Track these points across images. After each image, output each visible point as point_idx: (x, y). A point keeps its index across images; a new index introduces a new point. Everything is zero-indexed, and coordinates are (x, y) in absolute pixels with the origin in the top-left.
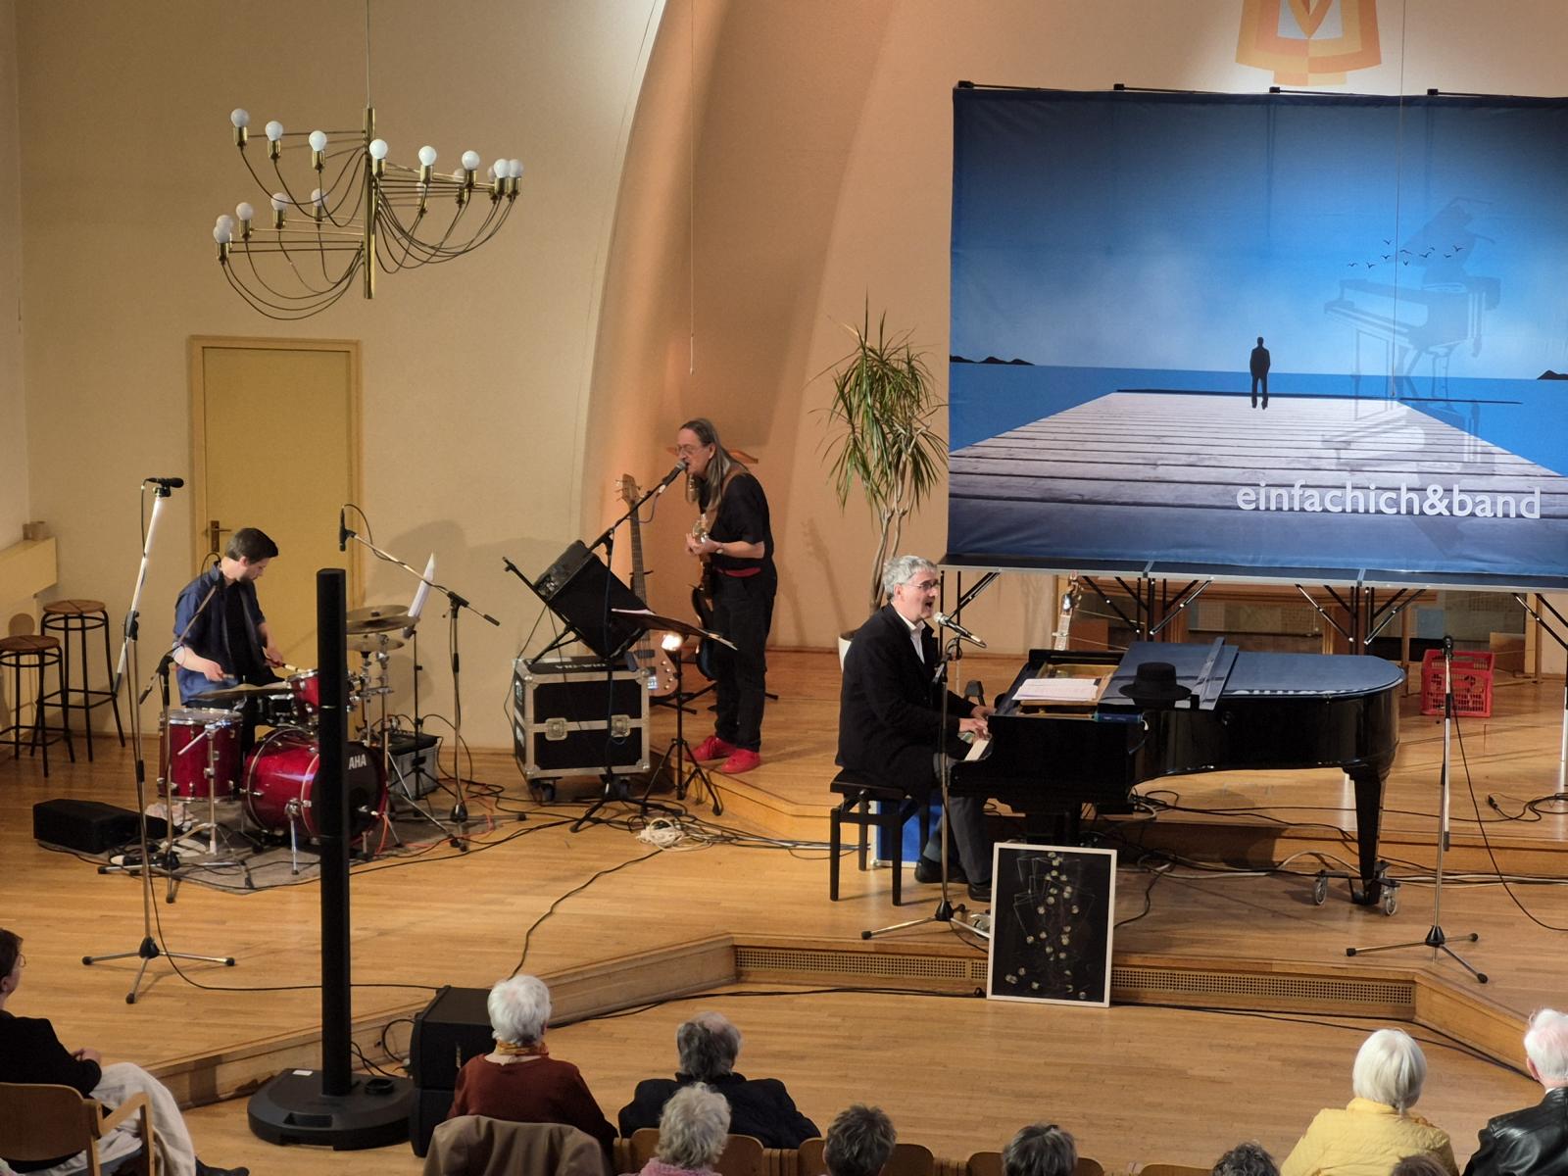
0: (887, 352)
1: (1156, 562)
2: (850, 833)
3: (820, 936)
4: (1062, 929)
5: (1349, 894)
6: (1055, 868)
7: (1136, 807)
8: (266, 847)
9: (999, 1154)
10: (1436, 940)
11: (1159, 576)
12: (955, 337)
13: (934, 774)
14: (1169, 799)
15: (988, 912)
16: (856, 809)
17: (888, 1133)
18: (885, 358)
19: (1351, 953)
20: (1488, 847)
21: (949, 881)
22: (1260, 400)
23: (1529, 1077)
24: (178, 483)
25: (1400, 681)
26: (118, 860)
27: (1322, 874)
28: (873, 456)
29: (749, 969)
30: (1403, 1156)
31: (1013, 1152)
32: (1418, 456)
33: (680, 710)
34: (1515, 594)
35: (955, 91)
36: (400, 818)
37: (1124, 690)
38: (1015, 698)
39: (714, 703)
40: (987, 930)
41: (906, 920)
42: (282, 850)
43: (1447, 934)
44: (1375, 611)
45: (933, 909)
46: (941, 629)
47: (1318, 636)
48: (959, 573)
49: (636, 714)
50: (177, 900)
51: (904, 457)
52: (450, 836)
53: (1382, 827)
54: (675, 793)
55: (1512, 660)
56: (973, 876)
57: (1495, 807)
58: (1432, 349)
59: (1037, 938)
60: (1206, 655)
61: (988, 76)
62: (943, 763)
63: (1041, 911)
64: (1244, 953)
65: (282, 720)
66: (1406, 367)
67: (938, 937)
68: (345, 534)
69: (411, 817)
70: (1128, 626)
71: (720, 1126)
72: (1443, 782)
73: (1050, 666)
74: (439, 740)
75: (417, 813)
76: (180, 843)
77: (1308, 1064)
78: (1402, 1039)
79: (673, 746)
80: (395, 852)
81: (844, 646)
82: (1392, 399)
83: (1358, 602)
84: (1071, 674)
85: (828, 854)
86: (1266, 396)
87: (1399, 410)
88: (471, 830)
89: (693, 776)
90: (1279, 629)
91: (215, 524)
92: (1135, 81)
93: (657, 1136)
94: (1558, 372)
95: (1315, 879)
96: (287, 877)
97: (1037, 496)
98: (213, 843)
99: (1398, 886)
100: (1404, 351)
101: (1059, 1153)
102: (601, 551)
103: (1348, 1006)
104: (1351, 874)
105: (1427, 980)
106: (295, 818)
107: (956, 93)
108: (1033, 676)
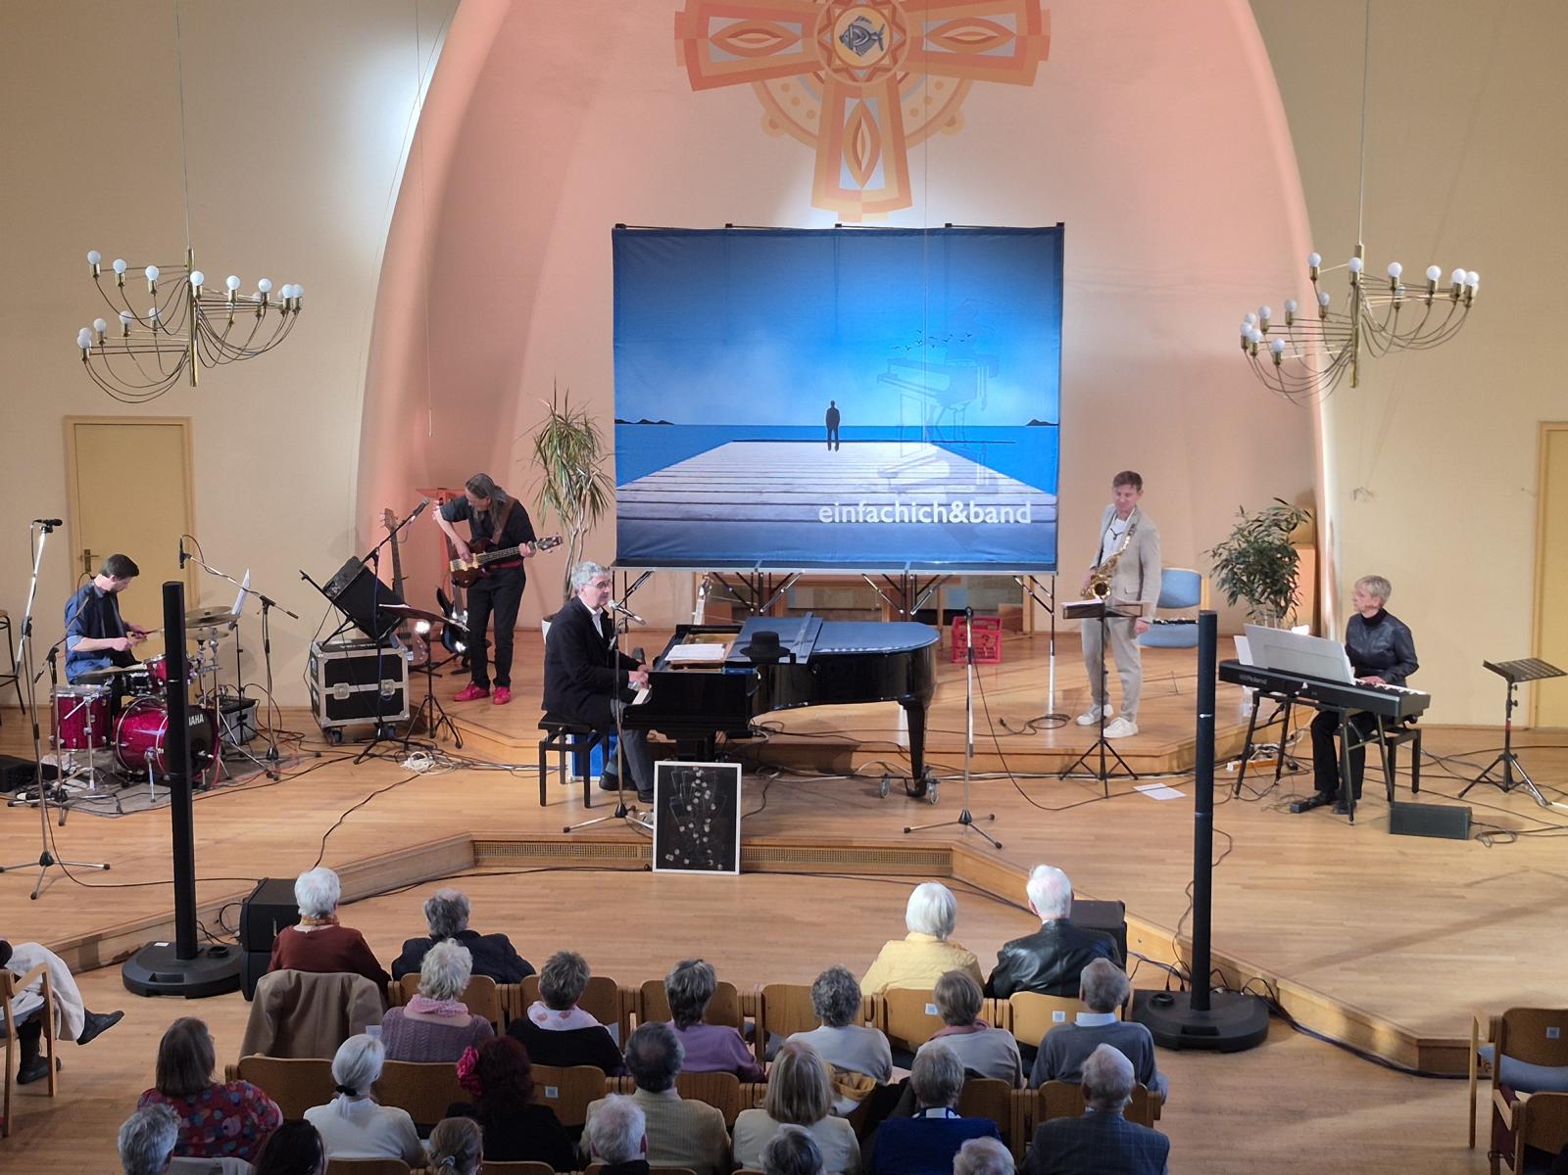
0: (570, 417)
1: (764, 561)
2: (553, 758)
3: (535, 832)
4: (704, 821)
5: (905, 790)
6: (699, 778)
7: (754, 734)
8: (130, 783)
9: (662, 982)
10: (966, 820)
11: (766, 571)
12: (618, 406)
13: (611, 715)
14: (777, 727)
15: (652, 811)
16: (556, 741)
17: (583, 970)
18: (569, 421)
19: (907, 831)
20: (1000, 754)
21: (623, 789)
22: (833, 445)
23: (1031, 913)
24: (58, 523)
25: (937, 639)
26: (22, 796)
27: (886, 776)
28: (563, 492)
29: (485, 857)
30: (945, 971)
31: (672, 979)
32: (945, 481)
33: (430, 675)
34: (1015, 576)
35: (613, 231)
36: (232, 758)
37: (744, 652)
38: (666, 659)
40: (652, 823)
41: (594, 819)
42: (143, 784)
43: (973, 815)
44: (918, 591)
45: (613, 810)
47: (878, 610)
48: (625, 572)
49: (399, 679)
50: (66, 823)
51: (584, 492)
52: (266, 770)
53: (927, 742)
54: (428, 734)
55: (1014, 623)
56: (641, 786)
57: (1004, 725)
58: (952, 406)
60: (799, 625)
61: (635, 220)
62: (617, 707)
63: (689, 808)
64: (832, 834)
65: (140, 691)
66: (935, 418)
67: (618, 830)
68: (183, 556)
69: (237, 758)
70: (743, 606)
71: (465, 969)
72: (968, 709)
73: (691, 636)
74: (257, 702)
75: (242, 755)
76: (67, 783)
77: (878, 910)
79: (426, 700)
80: (226, 784)
81: (546, 626)
82: (926, 441)
83: (905, 584)
84: (706, 641)
85: (538, 773)
86: (837, 442)
87: (931, 449)
88: (281, 765)
89: (440, 721)
90: (851, 606)
91: (87, 552)
92: (741, 221)
93: (420, 977)
94: (1041, 420)
95: (881, 780)
96: (146, 804)
97: (679, 517)
98: (92, 782)
99: (939, 783)
100: (933, 408)
101: (705, 979)
102: (370, 563)
103: (908, 868)
104: (906, 776)
105: (961, 848)
106: (152, 761)
107: (614, 232)
108: (679, 644)
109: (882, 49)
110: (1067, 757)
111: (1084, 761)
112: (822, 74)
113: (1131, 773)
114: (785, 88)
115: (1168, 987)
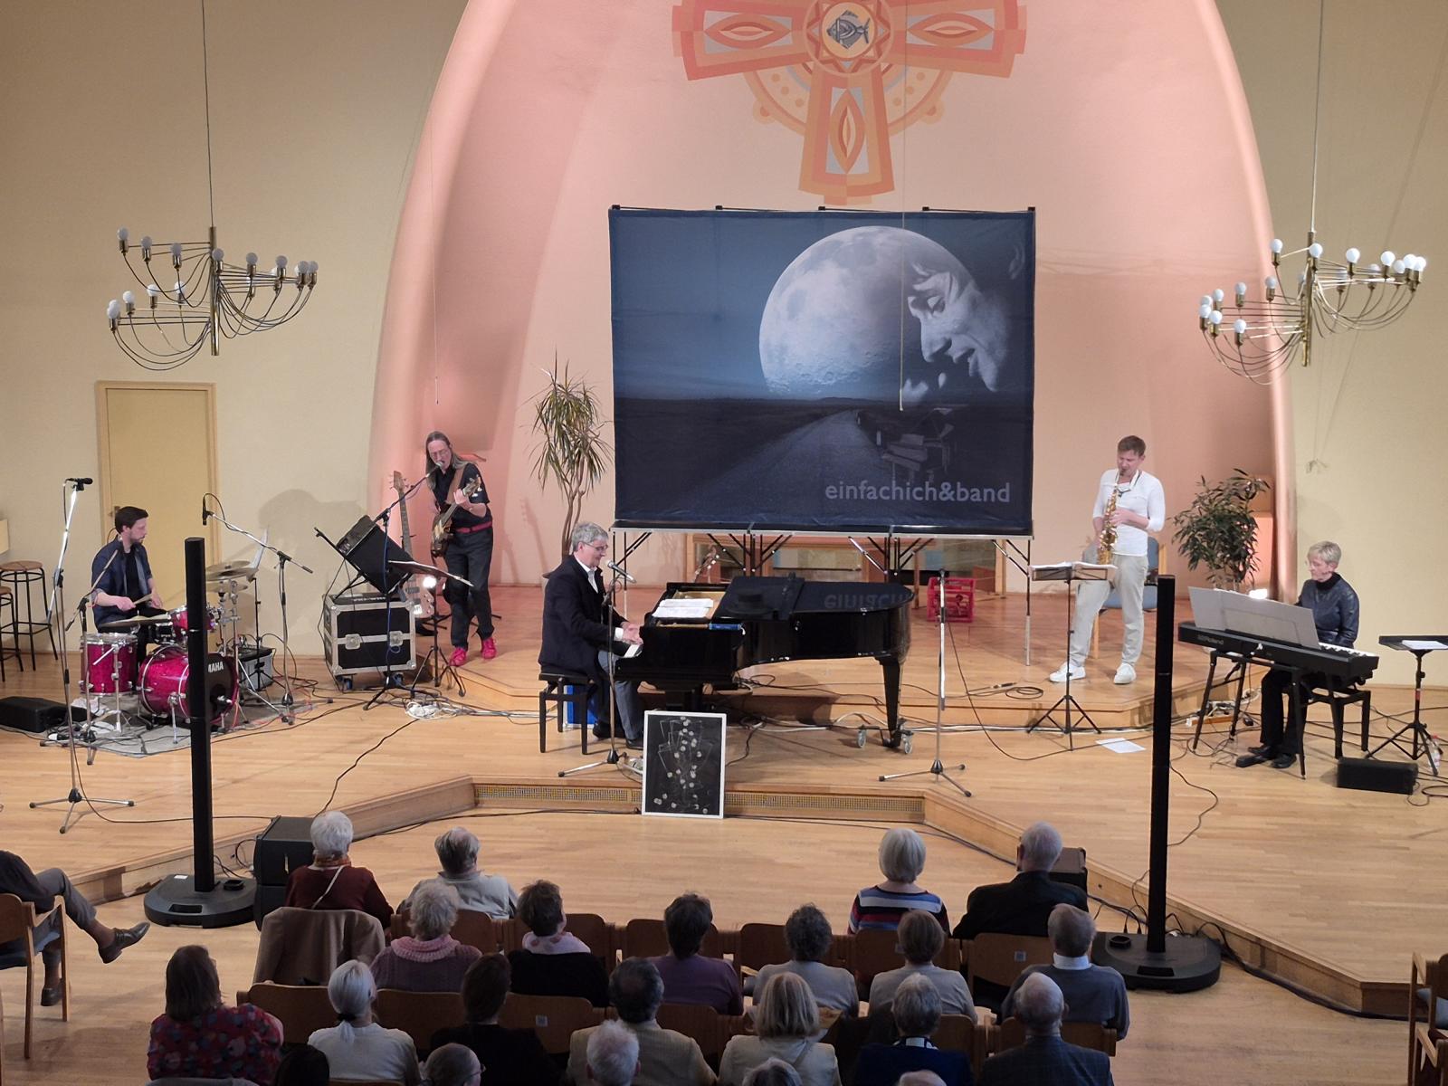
0: (570, 386)
1: (755, 524)
2: (550, 704)
3: (530, 776)
4: (691, 768)
5: (880, 740)
6: (685, 727)
7: (739, 686)
8: (155, 726)
10: (937, 770)
11: (758, 533)
14: (761, 680)
15: (642, 757)
16: (555, 691)
18: (569, 390)
19: (882, 779)
20: (973, 707)
24: (89, 481)
26: (54, 737)
27: (862, 728)
28: (562, 456)
29: (483, 799)
33: (435, 627)
34: (993, 540)
35: (610, 211)
36: (249, 703)
38: (656, 615)
40: (641, 769)
41: (590, 765)
42: (166, 727)
43: (945, 765)
44: (901, 553)
45: (605, 756)
48: (625, 533)
49: (406, 630)
50: (94, 762)
51: (582, 456)
52: (281, 715)
53: (902, 695)
54: (433, 682)
55: (988, 582)
59: (675, 774)
61: (630, 202)
63: (677, 755)
64: (812, 781)
65: (165, 640)
67: (610, 774)
68: (206, 514)
69: (256, 703)
72: (941, 665)
73: (681, 593)
74: (273, 651)
75: (259, 700)
76: (96, 724)
79: (431, 652)
80: (244, 727)
83: (889, 547)
84: (693, 597)
85: (538, 720)
88: (296, 711)
89: (445, 671)
90: (833, 567)
95: (858, 731)
96: (170, 745)
98: (118, 724)
99: (913, 734)
102: (381, 523)
104: (881, 727)
105: (933, 796)
106: (175, 706)
107: (610, 213)
108: (668, 600)
109: (867, 42)
110: (1034, 712)
111: (1050, 715)
112: (810, 65)
113: (1096, 728)
114: (776, 78)
115: (1125, 930)
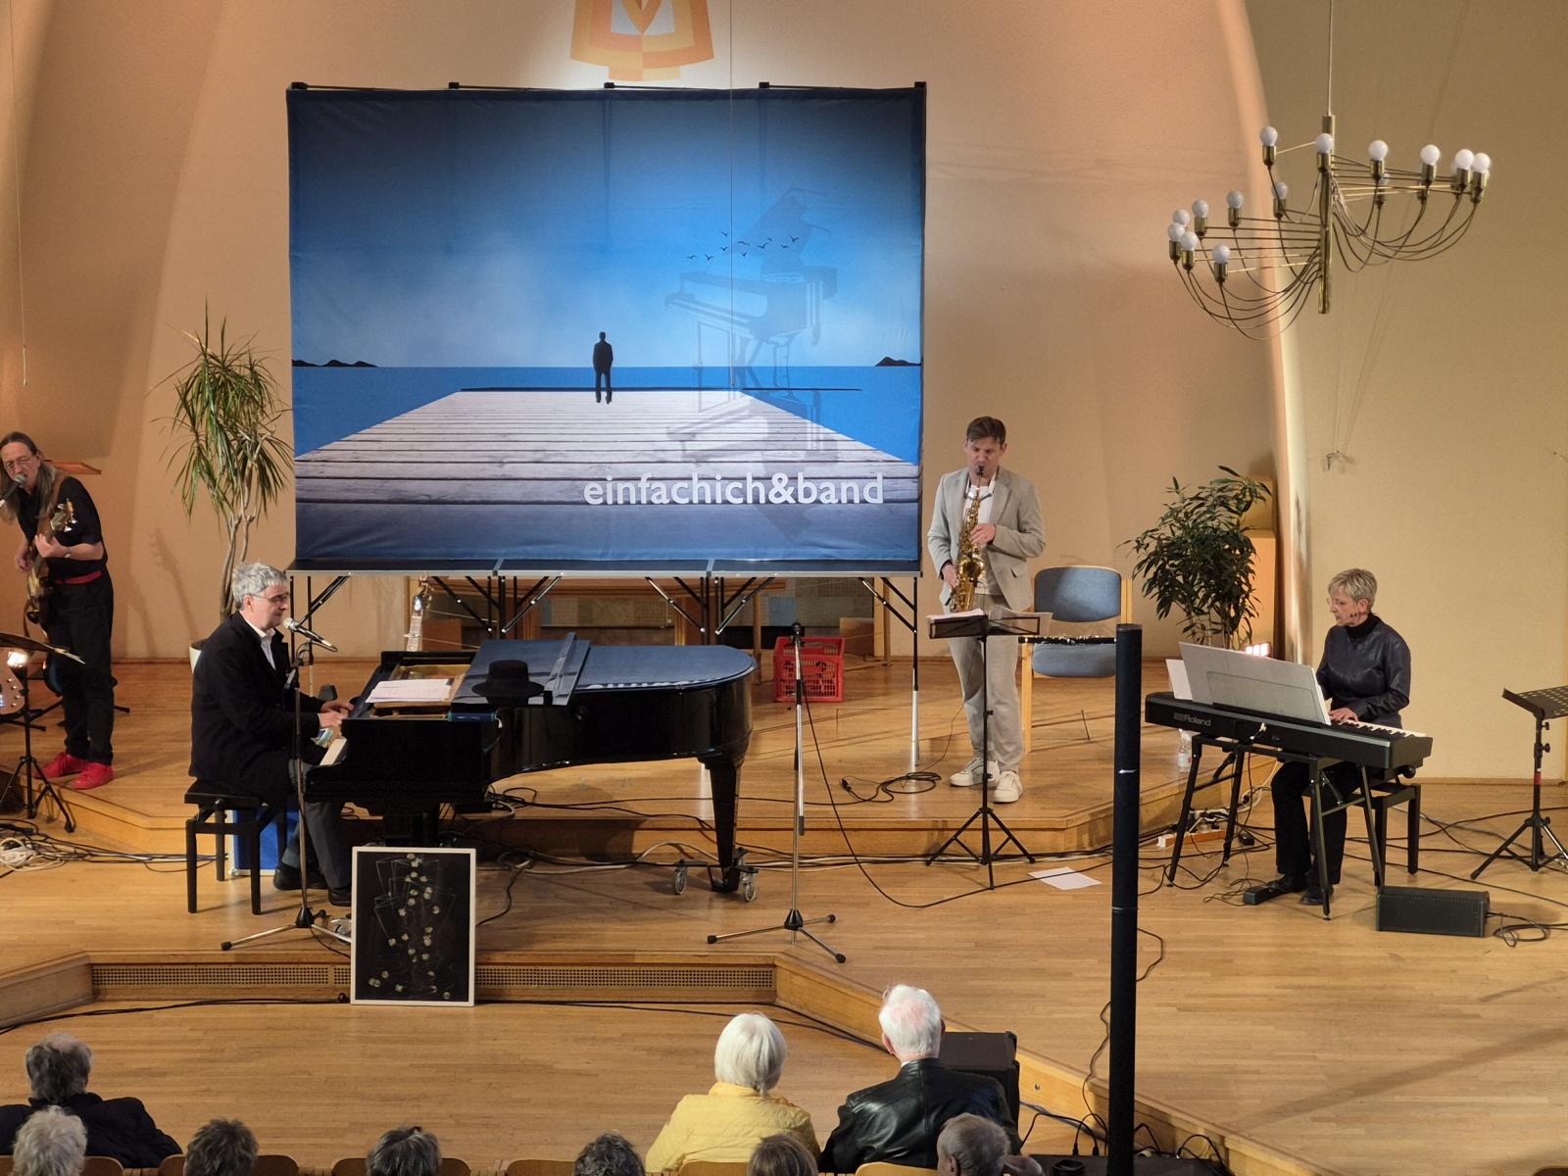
0: (229, 358)
1: (506, 561)
2: (206, 843)
3: (178, 949)
4: (424, 930)
5: (709, 882)
6: (415, 870)
7: (494, 805)
9: (363, 1159)
10: (794, 923)
11: (509, 574)
12: (297, 341)
13: (289, 780)
14: (527, 796)
15: (349, 917)
16: (212, 820)
17: (249, 1143)
18: (227, 363)
19: (712, 940)
20: (842, 829)
21: (308, 887)
22: (604, 394)
25: (752, 669)
27: (682, 864)
28: (218, 463)
29: (108, 987)
30: (765, 1136)
31: (377, 1159)
32: (762, 446)
33: (28, 727)
34: (862, 579)
35: (288, 92)
37: (477, 689)
38: (369, 700)
39: (62, 719)
40: (348, 935)
41: (268, 928)
43: (805, 917)
44: (726, 600)
45: (293, 916)
46: (293, 635)
47: (671, 627)
48: (309, 578)
51: (249, 464)
53: (739, 815)
54: (25, 811)
55: (862, 644)
56: (333, 882)
57: (849, 789)
58: (772, 339)
59: (399, 940)
60: (558, 650)
61: (319, 78)
62: (299, 769)
63: (402, 913)
64: (605, 946)
66: (748, 356)
67: (301, 945)
70: (479, 624)
71: (76, 1149)
72: (796, 768)
73: (403, 668)
77: (671, 1052)
78: (761, 1022)
79: (22, 764)
81: (195, 655)
82: (735, 389)
83: (708, 592)
84: (425, 675)
85: (184, 866)
86: (610, 391)
87: (741, 400)
89: (43, 794)
90: (632, 624)
92: (472, 78)
94: (896, 358)
95: (675, 868)
97: (385, 498)
99: (757, 872)
100: (745, 341)
101: (423, 1157)
103: (713, 992)
104: (710, 862)
105: (788, 964)
107: (289, 94)
108: (387, 680)
110: (936, 833)
111: (958, 838)
113: (1026, 854)
115: (1075, 1150)
